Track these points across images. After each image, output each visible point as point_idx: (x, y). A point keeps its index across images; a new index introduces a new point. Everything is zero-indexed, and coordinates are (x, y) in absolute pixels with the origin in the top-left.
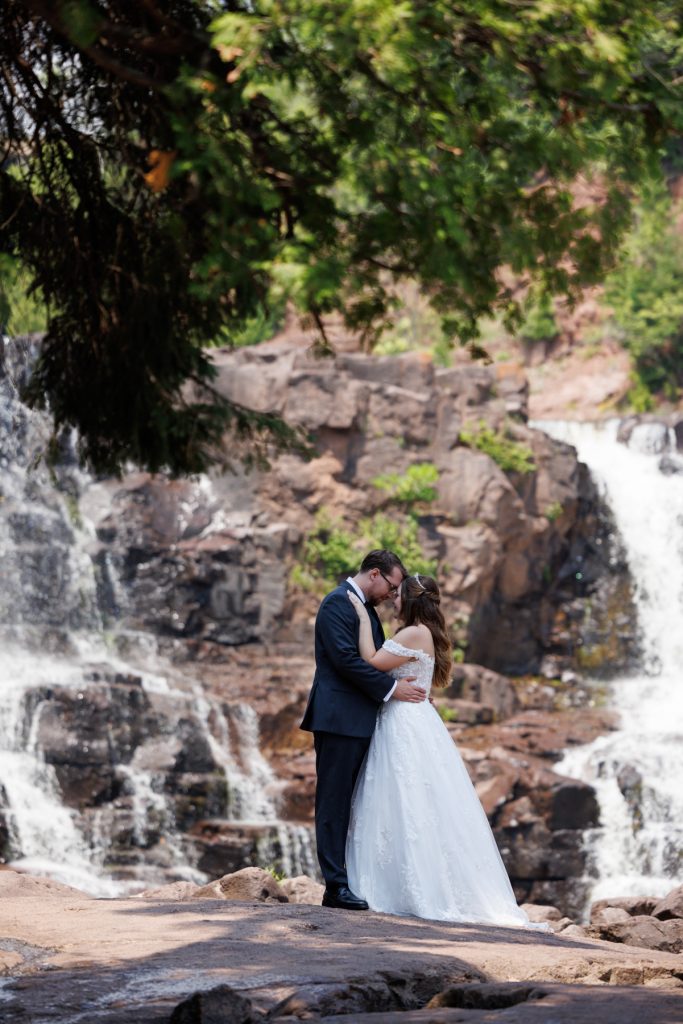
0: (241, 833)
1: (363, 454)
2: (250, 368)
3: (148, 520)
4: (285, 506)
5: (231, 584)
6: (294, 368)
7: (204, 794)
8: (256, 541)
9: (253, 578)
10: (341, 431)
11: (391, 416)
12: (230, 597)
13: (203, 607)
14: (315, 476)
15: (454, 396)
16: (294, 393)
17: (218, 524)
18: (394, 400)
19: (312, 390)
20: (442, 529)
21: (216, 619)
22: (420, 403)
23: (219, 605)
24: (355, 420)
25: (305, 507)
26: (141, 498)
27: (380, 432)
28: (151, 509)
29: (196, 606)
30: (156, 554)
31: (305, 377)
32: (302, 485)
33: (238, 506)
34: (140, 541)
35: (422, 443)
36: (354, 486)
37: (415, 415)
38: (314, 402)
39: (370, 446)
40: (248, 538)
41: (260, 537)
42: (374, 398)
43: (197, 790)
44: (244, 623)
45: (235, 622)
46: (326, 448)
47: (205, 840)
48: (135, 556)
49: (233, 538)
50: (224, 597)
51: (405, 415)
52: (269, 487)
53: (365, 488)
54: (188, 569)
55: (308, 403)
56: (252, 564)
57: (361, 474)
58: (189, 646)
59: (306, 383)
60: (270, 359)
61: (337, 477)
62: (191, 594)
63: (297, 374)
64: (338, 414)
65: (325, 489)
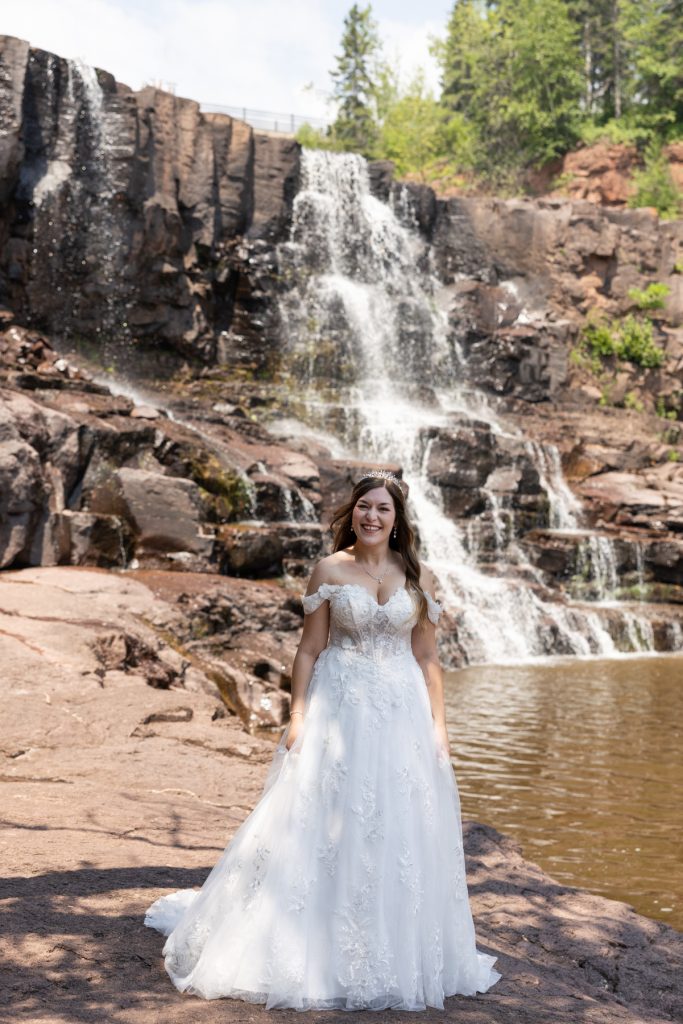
0: (566, 540)
1: (616, 275)
2: (544, 212)
3: (478, 313)
4: (566, 308)
5: (533, 360)
6: (573, 214)
7: (535, 510)
8: (549, 331)
9: (547, 356)
10: (604, 259)
11: (634, 250)
12: (532, 369)
13: (514, 375)
14: (584, 289)
15: (672, 239)
16: (573, 231)
17: (523, 319)
18: (636, 239)
19: (585, 229)
20: (664, 329)
21: (523, 384)
22: (653, 242)
23: (524, 374)
24: (614, 250)
25: (579, 310)
26: (474, 298)
27: (626, 261)
28: (480, 306)
29: (509, 374)
30: (485, 337)
31: (581, 220)
32: (577, 294)
33: (535, 307)
34: (474, 327)
35: (652, 270)
36: (609, 297)
37: (649, 250)
38: (587, 238)
39: (620, 270)
40: (544, 329)
41: (551, 328)
42: (624, 237)
43: (531, 507)
44: (540, 387)
45: (534, 387)
46: (593, 269)
47: (542, 546)
48: (472, 337)
49: (534, 328)
50: (528, 369)
51: (643, 249)
52: (557, 294)
53: (616, 299)
54: (506, 348)
55: (582, 238)
56: (546, 347)
57: (615, 289)
58: (508, 402)
59: (581, 225)
60: (556, 207)
61: (600, 290)
62: (507, 366)
63: (575, 218)
64: (603, 246)
65: (592, 298)
